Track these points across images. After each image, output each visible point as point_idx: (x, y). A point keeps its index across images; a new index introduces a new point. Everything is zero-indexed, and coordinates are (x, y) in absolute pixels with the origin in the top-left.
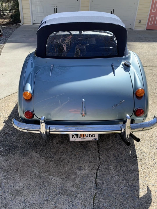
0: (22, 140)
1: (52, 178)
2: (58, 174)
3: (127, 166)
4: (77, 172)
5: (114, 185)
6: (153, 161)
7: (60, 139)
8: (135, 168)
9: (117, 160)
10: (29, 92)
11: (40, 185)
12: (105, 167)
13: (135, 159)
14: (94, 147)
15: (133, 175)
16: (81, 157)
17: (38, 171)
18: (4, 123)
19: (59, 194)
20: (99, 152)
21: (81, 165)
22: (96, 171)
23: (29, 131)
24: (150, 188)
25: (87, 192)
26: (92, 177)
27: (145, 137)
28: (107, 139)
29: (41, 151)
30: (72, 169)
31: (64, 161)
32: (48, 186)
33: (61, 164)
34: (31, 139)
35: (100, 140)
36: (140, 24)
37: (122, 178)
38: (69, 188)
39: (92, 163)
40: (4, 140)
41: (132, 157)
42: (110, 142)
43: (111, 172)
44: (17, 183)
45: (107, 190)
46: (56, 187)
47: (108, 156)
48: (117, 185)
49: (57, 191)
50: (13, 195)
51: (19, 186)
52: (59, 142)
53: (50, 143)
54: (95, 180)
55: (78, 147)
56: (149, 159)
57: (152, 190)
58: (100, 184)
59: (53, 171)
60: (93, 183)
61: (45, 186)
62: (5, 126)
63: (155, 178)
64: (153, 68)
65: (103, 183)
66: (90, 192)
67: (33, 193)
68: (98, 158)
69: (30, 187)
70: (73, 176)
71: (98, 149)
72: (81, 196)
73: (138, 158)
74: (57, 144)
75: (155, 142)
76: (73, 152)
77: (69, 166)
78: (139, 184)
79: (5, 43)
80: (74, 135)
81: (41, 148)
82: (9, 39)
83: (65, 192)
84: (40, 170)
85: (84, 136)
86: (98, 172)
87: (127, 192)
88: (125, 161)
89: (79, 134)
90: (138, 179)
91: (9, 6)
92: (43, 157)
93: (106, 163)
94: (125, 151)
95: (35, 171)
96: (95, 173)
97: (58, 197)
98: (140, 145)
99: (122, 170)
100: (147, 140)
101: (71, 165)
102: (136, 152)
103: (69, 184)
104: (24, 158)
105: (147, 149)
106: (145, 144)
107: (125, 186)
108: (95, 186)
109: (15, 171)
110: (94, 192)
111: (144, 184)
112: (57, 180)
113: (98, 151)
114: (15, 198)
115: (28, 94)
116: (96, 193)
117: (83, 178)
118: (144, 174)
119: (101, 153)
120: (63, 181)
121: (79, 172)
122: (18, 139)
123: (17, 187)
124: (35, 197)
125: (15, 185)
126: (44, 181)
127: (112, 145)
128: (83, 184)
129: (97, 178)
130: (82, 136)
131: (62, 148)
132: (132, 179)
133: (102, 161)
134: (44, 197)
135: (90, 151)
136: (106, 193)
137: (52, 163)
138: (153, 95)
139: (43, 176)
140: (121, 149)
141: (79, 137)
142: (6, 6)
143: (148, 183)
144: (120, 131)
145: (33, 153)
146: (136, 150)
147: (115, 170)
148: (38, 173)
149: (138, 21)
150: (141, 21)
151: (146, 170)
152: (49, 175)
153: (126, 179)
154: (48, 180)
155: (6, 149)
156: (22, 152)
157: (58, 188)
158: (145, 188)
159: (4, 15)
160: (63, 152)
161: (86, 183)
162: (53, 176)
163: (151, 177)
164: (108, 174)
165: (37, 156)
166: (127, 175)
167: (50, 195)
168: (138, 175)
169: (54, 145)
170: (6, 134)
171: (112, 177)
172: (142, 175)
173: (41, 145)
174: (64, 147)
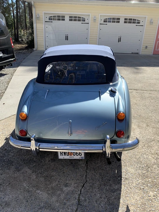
0: (18, 157)
1: (39, 193)
2: (45, 189)
3: (111, 185)
4: (63, 188)
5: (95, 202)
6: (137, 182)
7: (52, 157)
8: (118, 187)
9: (102, 179)
10: (25, 113)
11: (27, 199)
12: (90, 185)
13: (119, 179)
14: (83, 165)
15: (115, 194)
16: (69, 175)
17: (28, 185)
18: (5, 140)
19: (43, 208)
20: (86, 171)
21: (68, 182)
22: (80, 188)
23: (22, 148)
24: (129, 208)
25: (69, 208)
26: (76, 193)
27: (132, 158)
28: (96, 159)
29: (33, 167)
30: (59, 185)
31: (53, 177)
32: (34, 199)
33: (49, 181)
34: (26, 156)
35: (90, 159)
36: (146, 49)
37: (104, 196)
38: (53, 202)
39: (78, 181)
40: (3, 156)
41: (117, 177)
42: (99, 162)
43: (94, 190)
44: (7, 195)
45: (88, 206)
46: (42, 202)
47: (95, 175)
48: (98, 203)
49: (42, 205)
50: (2, 206)
51: (9, 199)
52: (52, 159)
53: (43, 160)
54: (78, 196)
55: (68, 166)
56: (133, 180)
57: (131, 209)
58: (82, 201)
59: (41, 186)
60: (76, 199)
61: (32, 200)
62: (5, 143)
63: (135, 198)
64: (153, 92)
65: (85, 200)
66: (71, 208)
67: (20, 206)
68: (84, 176)
69: (18, 200)
70: (59, 192)
71: (86, 168)
72: (63, 211)
73: (122, 178)
74: (49, 161)
75: (142, 164)
76: (62, 170)
77: (57, 182)
78: (119, 203)
79: (18, 67)
80: (62, 153)
81: (34, 164)
82: (22, 63)
83: (49, 207)
84: (30, 185)
85: (72, 154)
86: (83, 189)
87: (107, 209)
88: (110, 180)
89: (67, 152)
90: (119, 198)
91: (27, 32)
92: (34, 173)
93: (91, 181)
94: (112, 171)
95: (25, 186)
96: (80, 190)
97: (41, 210)
98: (127, 166)
99: (105, 189)
100: (135, 161)
101: (59, 182)
102: (122, 172)
103: (54, 199)
104: (18, 173)
105: (133, 170)
106: (132, 165)
107: (105, 204)
108: (78, 202)
109: (7, 184)
110: (75, 207)
111: (124, 203)
112: (43, 195)
113: (85, 169)
114: (3, 208)
115: (23, 115)
116: (77, 209)
117: (67, 194)
118: (126, 194)
119: (88, 171)
120: (48, 196)
121: (65, 189)
122: (15, 155)
123: (7, 200)
124: (21, 209)
125: (5, 197)
126: (31, 195)
127: (100, 164)
128: (66, 200)
129: (81, 195)
130: (70, 154)
131: (53, 166)
132: (114, 197)
133: (88, 179)
134: (29, 210)
135: (79, 169)
136: (87, 209)
137: (42, 179)
138: (148, 118)
139: (31, 191)
140: (107, 169)
141: (67, 155)
142: (24, 33)
143: (129, 202)
144: (102, 151)
145: (26, 169)
146: (122, 171)
147: (98, 188)
148: (28, 187)
149: (145, 47)
150: (148, 47)
151: (128, 190)
152: (37, 189)
153: (108, 197)
154: (36, 194)
155: (3, 164)
156: (16, 167)
157: (43, 202)
158: (125, 207)
159: (22, 41)
160: (53, 169)
161: (69, 199)
162: (41, 191)
163: (132, 197)
164: (91, 192)
165: (29, 171)
166: (109, 193)
167: (34, 208)
168: (120, 194)
169: (46, 162)
170: (5, 150)
171: (95, 195)
172: (124, 195)
173: (35, 161)
174: (55, 165)
